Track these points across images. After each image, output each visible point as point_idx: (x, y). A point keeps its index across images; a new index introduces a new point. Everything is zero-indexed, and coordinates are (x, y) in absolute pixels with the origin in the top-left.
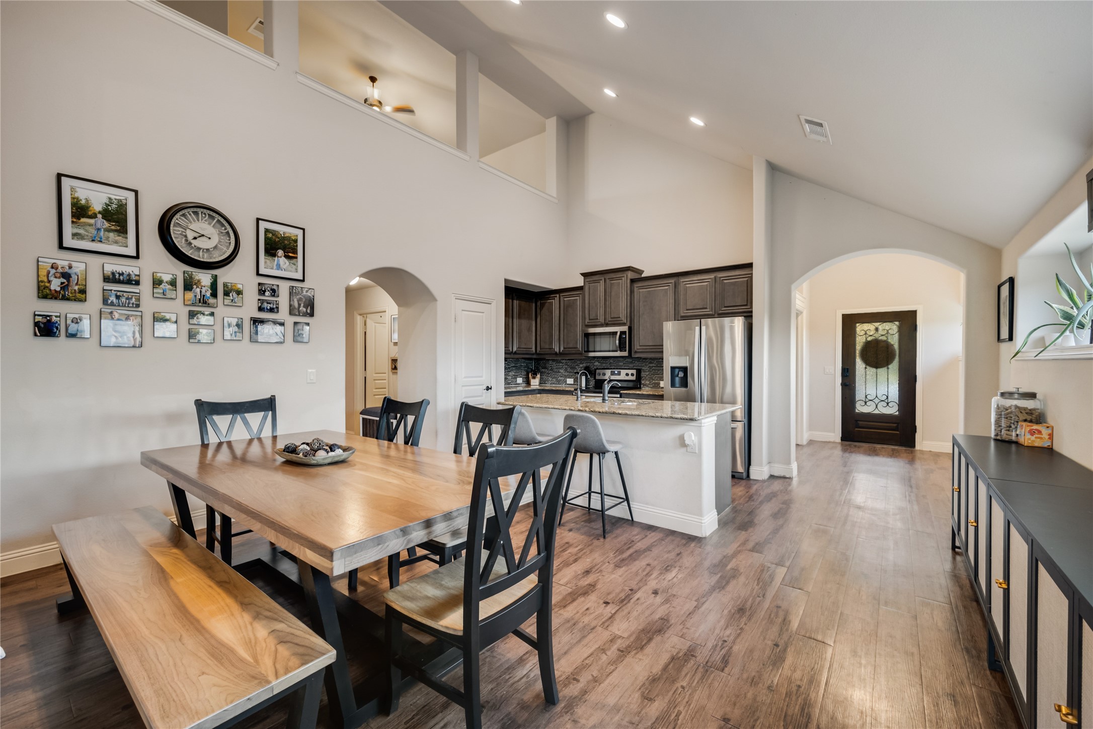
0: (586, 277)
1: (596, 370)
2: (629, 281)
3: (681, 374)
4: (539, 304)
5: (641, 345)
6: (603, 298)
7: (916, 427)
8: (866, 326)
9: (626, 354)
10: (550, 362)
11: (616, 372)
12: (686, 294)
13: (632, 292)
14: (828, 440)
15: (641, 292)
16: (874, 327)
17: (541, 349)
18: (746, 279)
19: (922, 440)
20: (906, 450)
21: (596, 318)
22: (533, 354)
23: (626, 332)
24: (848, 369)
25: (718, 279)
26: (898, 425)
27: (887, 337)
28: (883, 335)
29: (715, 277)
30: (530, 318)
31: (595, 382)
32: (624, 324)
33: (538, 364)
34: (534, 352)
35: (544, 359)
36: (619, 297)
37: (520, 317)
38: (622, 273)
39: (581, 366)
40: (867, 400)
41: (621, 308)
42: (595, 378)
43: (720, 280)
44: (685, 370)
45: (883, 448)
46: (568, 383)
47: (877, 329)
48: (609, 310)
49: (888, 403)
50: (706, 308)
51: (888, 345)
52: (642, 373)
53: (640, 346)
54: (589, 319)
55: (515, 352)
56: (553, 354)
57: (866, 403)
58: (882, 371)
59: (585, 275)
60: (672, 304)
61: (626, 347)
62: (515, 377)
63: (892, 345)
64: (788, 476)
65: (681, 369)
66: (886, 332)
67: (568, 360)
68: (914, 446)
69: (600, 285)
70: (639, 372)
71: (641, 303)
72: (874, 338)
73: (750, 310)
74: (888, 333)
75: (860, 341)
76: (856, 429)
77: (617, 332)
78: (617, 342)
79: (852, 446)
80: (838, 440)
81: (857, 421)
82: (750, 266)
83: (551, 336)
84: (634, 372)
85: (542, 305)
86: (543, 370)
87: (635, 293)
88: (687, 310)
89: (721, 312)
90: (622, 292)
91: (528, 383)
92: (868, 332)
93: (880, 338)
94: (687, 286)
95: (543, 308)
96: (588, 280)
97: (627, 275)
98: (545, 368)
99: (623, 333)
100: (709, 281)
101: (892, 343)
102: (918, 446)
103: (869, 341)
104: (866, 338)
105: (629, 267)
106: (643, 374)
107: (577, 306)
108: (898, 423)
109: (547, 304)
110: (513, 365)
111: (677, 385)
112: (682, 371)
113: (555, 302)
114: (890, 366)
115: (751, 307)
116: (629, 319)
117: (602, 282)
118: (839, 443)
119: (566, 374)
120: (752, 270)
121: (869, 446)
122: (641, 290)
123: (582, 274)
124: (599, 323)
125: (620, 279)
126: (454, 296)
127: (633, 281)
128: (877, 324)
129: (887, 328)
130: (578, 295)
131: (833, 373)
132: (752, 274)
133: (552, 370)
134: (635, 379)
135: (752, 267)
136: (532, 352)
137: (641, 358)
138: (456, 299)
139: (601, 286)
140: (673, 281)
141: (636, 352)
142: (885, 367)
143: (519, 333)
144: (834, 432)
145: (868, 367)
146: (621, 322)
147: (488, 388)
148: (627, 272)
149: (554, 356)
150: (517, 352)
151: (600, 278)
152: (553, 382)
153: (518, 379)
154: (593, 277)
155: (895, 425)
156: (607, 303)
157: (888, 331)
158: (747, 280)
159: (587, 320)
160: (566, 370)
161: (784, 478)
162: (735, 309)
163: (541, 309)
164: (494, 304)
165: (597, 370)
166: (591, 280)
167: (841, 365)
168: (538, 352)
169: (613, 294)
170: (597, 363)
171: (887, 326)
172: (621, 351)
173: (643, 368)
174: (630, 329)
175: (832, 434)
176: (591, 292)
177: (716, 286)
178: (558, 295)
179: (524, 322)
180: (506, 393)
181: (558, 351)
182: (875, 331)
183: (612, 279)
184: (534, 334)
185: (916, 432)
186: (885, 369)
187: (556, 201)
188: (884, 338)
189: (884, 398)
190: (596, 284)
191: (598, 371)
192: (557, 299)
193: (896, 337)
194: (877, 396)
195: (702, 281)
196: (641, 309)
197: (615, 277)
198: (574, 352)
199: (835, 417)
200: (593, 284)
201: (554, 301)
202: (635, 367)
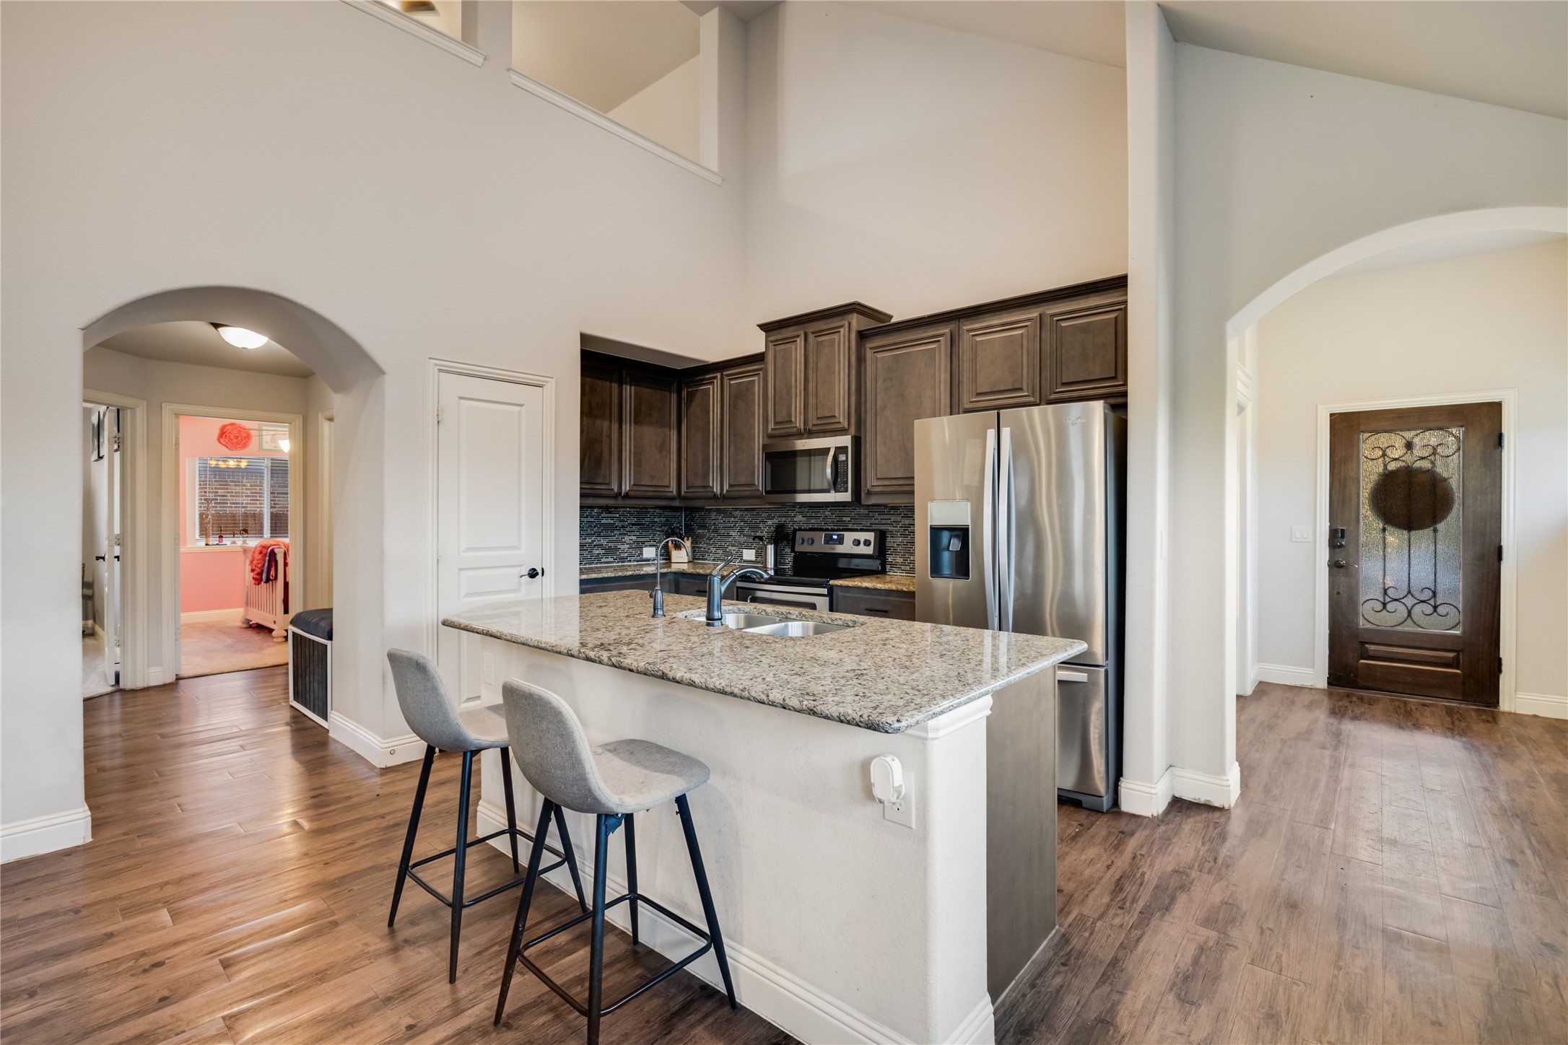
0: (771, 333)
1: (795, 531)
2: (853, 336)
3: (956, 545)
4: (684, 394)
5: (878, 477)
6: (801, 376)
7: (1500, 660)
8: (1384, 439)
9: (846, 497)
10: (713, 515)
11: (835, 537)
12: (974, 360)
13: (861, 359)
14: (1298, 684)
15: (877, 359)
16: (1404, 441)
17: (688, 487)
18: (1113, 315)
19: (1516, 691)
20: (1477, 710)
21: (786, 419)
22: (673, 499)
23: (847, 447)
24: (1343, 531)
25: (1047, 321)
26: (1459, 654)
27: (1433, 463)
28: (1422, 458)
29: (1040, 315)
30: (663, 423)
31: (794, 557)
32: (843, 431)
33: (692, 519)
34: (675, 493)
35: (702, 509)
36: (834, 373)
37: (638, 420)
38: (839, 318)
39: (770, 522)
40: (1388, 599)
41: (837, 396)
42: (793, 551)
43: (1051, 321)
44: (962, 533)
45: (1424, 705)
46: (744, 558)
47: (1409, 446)
48: (814, 401)
49: (1435, 608)
50: (1020, 389)
51: (1435, 479)
52: (889, 539)
53: (878, 479)
54: (776, 423)
55: (627, 493)
56: (711, 498)
57: (1384, 605)
58: (1422, 538)
59: (767, 328)
60: (945, 383)
61: (847, 482)
62: (639, 546)
63: (1445, 480)
64: (1217, 804)
65: (956, 533)
66: (1430, 450)
67: (746, 510)
68: (1496, 703)
69: (796, 349)
70: (882, 537)
71: (879, 384)
72: (1404, 464)
73: (1122, 389)
74: (1434, 453)
75: (1369, 472)
76: (1362, 661)
77: (829, 449)
78: (829, 471)
79: (1355, 699)
80: (1322, 683)
81: (1363, 643)
82: (1120, 283)
83: (706, 460)
84: (870, 536)
85: (691, 396)
86: (701, 531)
87: (869, 363)
88: (978, 394)
89: (1053, 396)
90: (839, 362)
91: (667, 557)
92: (1388, 452)
93: (1418, 464)
94: (978, 339)
95: (691, 402)
96: (772, 338)
97: (849, 324)
98: (703, 527)
99: (840, 450)
100: (1027, 326)
101: (1445, 475)
102: (1505, 704)
103: (1392, 473)
104: (1385, 466)
105: (854, 304)
106: (890, 542)
107: (754, 394)
108: (1458, 652)
109: (698, 395)
110: (634, 520)
111: (946, 571)
112: (956, 536)
113: (714, 390)
114: (1440, 526)
115: (1125, 384)
116: (853, 420)
117: (800, 341)
118: (1324, 690)
119: (743, 539)
120: (1126, 294)
121: (1393, 701)
122: (879, 355)
123: (762, 327)
124: (795, 430)
125: (835, 330)
126: (436, 365)
127: (863, 336)
128: (1408, 435)
129: (1434, 441)
130: (755, 373)
131: (1310, 539)
132: (1125, 302)
133: (715, 531)
134: (871, 553)
135: (1126, 286)
136: (671, 494)
137: (885, 506)
138: (440, 371)
139: (798, 349)
140: (947, 331)
141: (869, 493)
142: (1428, 527)
143: (635, 454)
144: (1313, 668)
145: (1389, 528)
146: (838, 426)
147: (533, 574)
148: (849, 316)
149: (713, 501)
150: (631, 494)
151: (796, 333)
152: (718, 556)
153: (645, 550)
154: (783, 331)
155: (1451, 655)
156: (810, 386)
157: (1434, 449)
158: (1116, 318)
159: (771, 425)
160: (741, 531)
161: (1209, 808)
162: (1088, 389)
163: (689, 404)
164: (550, 387)
165: (798, 533)
166: (779, 337)
167: (1328, 524)
168: (683, 493)
169: (821, 365)
170: (799, 518)
171: (1433, 438)
172: (836, 491)
173: (890, 528)
174: (857, 441)
175: (1310, 671)
176: (779, 364)
177: (1043, 336)
178: (719, 375)
179: (650, 433)
180: (582, 582)
181: (719, 492)
182: (1404, 450)
183: (818, 333)
184: (674, 457)
185: (1500, 671)
186: (1428, 532)
187: (718, 181)
188: (1426, 465)
189: (1428, 594)
190: (788, 346)
191: (799, 535)
192: (717, 382)
193: (1455, 460)
194: (1409, 592)
195: (1010, 326)
196: (879, 397)
197: (825, 327)
198: (748, 493)
199: (1314, 634)
200: (782, 347)
201: (711, 387)
202: (874, 527)
